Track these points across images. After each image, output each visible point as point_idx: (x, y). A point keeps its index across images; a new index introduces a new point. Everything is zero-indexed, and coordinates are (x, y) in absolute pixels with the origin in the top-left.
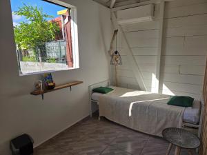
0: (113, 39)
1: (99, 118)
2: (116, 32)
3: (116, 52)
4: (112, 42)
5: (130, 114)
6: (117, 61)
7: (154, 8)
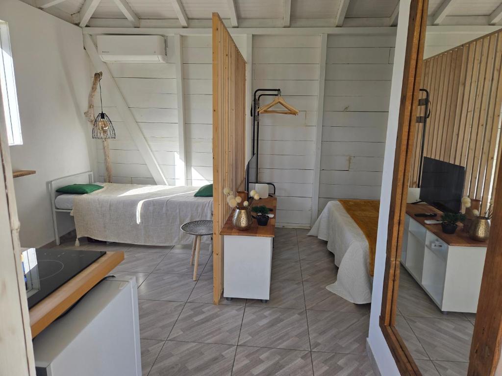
0: (94, 89)
1: (77, 242)
2: (98, 76)
3: (103, 115)
4: (91, 96)
5: (138, 221)
6: (105, 132)
7: (166, 41)
